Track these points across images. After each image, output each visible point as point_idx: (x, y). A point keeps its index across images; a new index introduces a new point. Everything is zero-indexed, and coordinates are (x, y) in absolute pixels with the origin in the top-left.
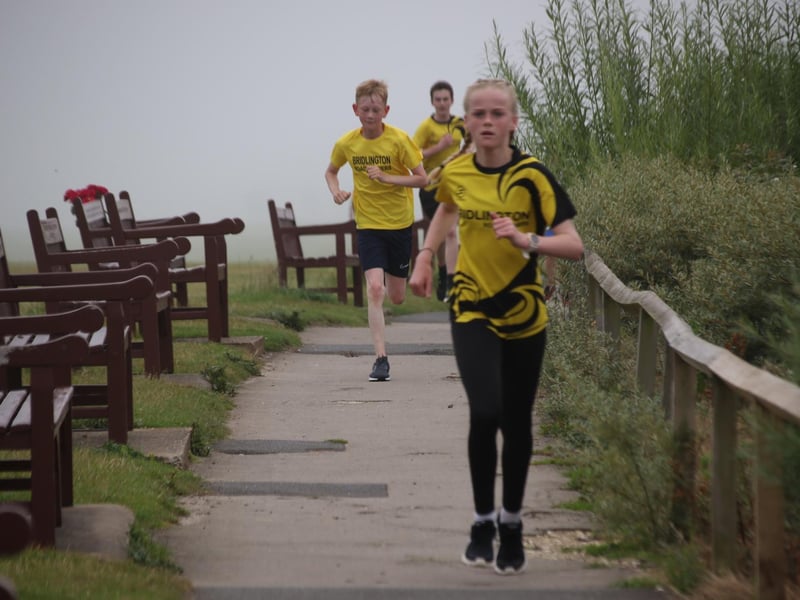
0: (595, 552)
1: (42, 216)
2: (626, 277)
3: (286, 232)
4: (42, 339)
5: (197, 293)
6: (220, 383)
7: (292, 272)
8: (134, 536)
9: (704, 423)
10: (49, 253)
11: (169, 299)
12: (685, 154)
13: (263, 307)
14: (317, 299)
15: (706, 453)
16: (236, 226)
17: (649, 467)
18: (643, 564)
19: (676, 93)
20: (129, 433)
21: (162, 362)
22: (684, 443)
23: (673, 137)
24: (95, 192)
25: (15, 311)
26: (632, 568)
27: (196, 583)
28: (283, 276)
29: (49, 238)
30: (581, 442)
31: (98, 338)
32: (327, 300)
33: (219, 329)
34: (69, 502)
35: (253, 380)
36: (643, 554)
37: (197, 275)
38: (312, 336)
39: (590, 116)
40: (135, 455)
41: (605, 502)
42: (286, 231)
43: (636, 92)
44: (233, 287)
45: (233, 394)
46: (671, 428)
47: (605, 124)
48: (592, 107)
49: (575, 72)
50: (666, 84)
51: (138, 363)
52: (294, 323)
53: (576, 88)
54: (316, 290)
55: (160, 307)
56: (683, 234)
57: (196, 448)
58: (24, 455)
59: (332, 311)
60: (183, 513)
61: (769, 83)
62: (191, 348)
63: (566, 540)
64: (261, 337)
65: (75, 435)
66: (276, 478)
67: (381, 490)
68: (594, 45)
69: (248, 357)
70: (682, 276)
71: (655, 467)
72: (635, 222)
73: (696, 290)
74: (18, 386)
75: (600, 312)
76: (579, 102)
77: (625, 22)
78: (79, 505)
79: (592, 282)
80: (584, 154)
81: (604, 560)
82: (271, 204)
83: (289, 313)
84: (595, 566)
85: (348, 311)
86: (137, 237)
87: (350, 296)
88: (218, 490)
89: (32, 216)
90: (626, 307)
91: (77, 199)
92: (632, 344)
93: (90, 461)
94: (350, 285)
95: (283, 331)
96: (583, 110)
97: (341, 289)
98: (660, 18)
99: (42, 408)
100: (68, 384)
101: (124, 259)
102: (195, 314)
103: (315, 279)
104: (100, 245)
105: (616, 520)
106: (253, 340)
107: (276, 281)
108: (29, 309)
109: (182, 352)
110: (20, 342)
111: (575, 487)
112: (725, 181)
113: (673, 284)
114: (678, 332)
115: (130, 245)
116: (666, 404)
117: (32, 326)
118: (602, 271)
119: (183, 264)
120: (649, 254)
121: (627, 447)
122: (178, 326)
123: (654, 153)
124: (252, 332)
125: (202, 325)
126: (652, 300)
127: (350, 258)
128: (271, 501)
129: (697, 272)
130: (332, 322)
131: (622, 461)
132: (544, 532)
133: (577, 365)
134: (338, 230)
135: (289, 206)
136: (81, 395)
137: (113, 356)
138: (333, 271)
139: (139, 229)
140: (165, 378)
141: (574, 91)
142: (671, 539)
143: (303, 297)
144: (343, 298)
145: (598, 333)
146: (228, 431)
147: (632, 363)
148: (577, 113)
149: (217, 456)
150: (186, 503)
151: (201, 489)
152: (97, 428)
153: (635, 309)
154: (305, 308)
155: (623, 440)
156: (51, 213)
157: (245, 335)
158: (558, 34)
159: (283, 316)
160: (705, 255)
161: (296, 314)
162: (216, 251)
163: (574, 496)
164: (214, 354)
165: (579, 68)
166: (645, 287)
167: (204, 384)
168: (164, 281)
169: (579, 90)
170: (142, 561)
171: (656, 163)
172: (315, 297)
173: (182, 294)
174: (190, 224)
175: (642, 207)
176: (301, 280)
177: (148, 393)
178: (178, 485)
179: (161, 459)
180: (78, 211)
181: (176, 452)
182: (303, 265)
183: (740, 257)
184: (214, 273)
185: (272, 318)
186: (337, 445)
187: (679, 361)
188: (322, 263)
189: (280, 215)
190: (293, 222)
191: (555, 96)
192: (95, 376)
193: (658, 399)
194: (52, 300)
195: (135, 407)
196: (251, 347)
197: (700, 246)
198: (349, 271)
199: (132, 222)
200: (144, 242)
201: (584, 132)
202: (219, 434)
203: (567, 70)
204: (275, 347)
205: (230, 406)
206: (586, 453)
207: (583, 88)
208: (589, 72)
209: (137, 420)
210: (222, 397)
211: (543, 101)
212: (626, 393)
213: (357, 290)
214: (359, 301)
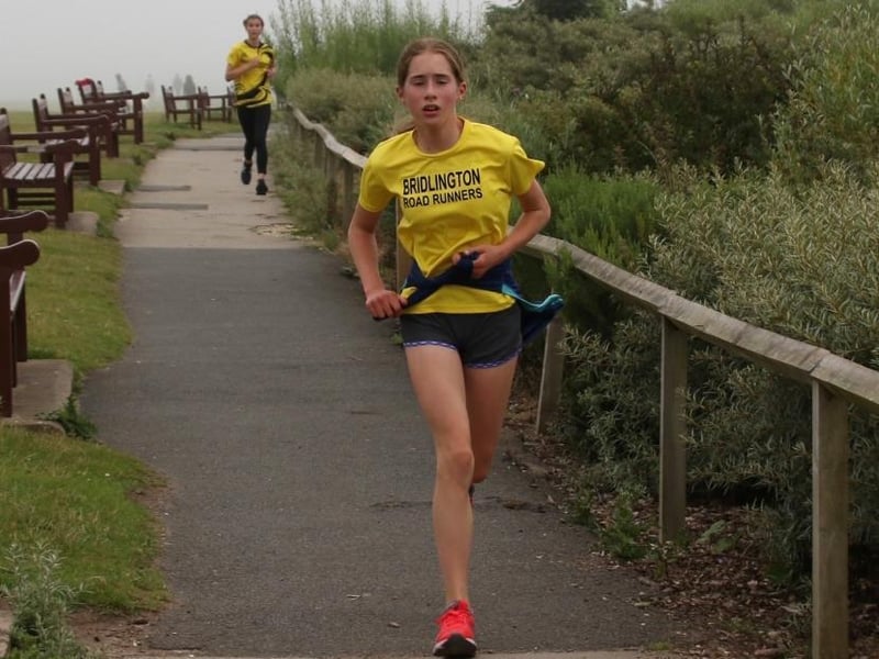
0: (295, 234)
1: (64, 91)
2: (311, 118)
4: (62, 141)
5: (130, 124)
6: (138, 162)
7: (171, 116)
8: (99, 225)
9: (340, 179)
10: (67, 107)
11: (118, 127)
12: (336, 68)
13: (159, 130)
15: (341, 191)
16: (146, 96)
17: (317, 197)
18: (315, 239)
19: (333, 42)
21: (114, 152)
22: (332, 187)
23: (331, 60)
24: (89, 82)
25: (51, 130)
26: (310, 241)
27: (126, 245)
28: (168, 117)
29: (67, 100)
30: (290, 187)
31: (85, 141)
33: (139, 138)
34: (71, 210)
35: (152, 161)
36: (315, 235)
37: (130, 116)
38: (178, 143)
39: (297, 51)
40: (100, 191)
41: (299, 212)
43: (316, 42)
44: (145, 122)
45: (144, 166)
46: (327, 181)
47: (303, 54)
48: (298, 47)
50: (328, 38)
51: (103, 153)
52: (172, 137)
55: (113, 129)
56: (334, 101)
57: (127, 189)
58: (51, 190)
59: (188, 132)
60: (120, 216)
61: (371, 39)
62: (126, 147)
63: (282, 228)
65: (75, 183)
66: (161, 202)
67: (205, 207)
68: (299, 21)
69: (151, 151)
70: (333, 118)
71: (320, 198)
72: (314, 95)
73: (339, 123)
74: (50, 161)
75: (299, 132)
77: (311, 13)
78: (77, 212)
79: (296, 120)
80: (295, 68)
81: (298, 237)
82: (163, 87)
83: (169, 132)
84: (295, 239)
85: (195, 132)
86: (104, 100)
87: (196, 126)
88: (137, 206)
89: (60, 91)
90: (309, 131)
91: (80, 84)
92: (312, 146)
93: (81, 193)
94: (196, 120)
95: (167, 141)
97: (192, 123)
98: (326, 11)
99: (60, 171)
100: (70, 160)
102: (129, 133)
103: (182, 119)
104: (90, 103)
105: (304, 220)
106: (153, 143)
107: (165, 120)
108: (58, 129)
109: (123, 149)
110: (54, 142)
111: (287, 206)
112: (353, 78)
113: (330, 122)
114: (331, 141)
115: (102, 103)
116: (325, 171)
117: (58, 136)
119: (124, 111)
120: (321, 109)
121: (309, 190)
122: (121, 138)
123: (323, 67)
124: (152, 140)
125: (132, 138)
126: (320, 127)
129: (340, 117)
130: (189, 137)
131: (306, 195)
132: (273, 225)
133: (287, 154)
134: (191, 98)
135: (170, 88)
136: (77, 166)
137: (92, 149)
138: (189, 115)
139: (105, 97)
140: (115, 160)
141: (290, 41)
142: (326, 228)
144: (193, 127)
145: (298, 141)
146: (140, 182)
147: (312, 154)
149: (135, 192)
150: (122, 211)
151: (129, 206)
152: (85, 180)
153: (314, 132)
154: (177, 131)
155: (307, 186)
156: (68, 90)
158: (284, 17)
159: (166, 134)
160: (343, 109)
161: (172, 133)
162: (138, 106)
163: (286, 210)
164: (137, 150)
165: (292, 31)
166: (318, 122)
168: (116, 119)
170: (102, 236)
171: (324, 72)
172: (181, 126)
173: (124, 125)
174: (127, 94)
175: (318, 89)
176: (175, 118)
177: (107, 165)
178: (119, 204)
179: (110, 193)
180: (81, 89)
181: (118, 190)
182: (176, 113)
183: (358, 110)
184: (137, 116)
185: (161, 134)
186: (187, 188)
187: (332, 154)
189: (167, 92)
190: (172, 95)
191: (282, 42)
192: (84, 158)
193: (323, 169)
194: (67, 125)
196: (151, 147)
198: (196, 116)
199: (102, 94)
200: (109, 102)
201: (293, 58)
202: (137, 183)
203: (287, 32)
204: (163, 147)
205: (142, 172)
206: (291, 192)
207: (294, 39)
208: (296, 33)
209: (103, 177)
210: (138, 168)
212: (309, 167)
213: (199, 124)
214: (200, 128)
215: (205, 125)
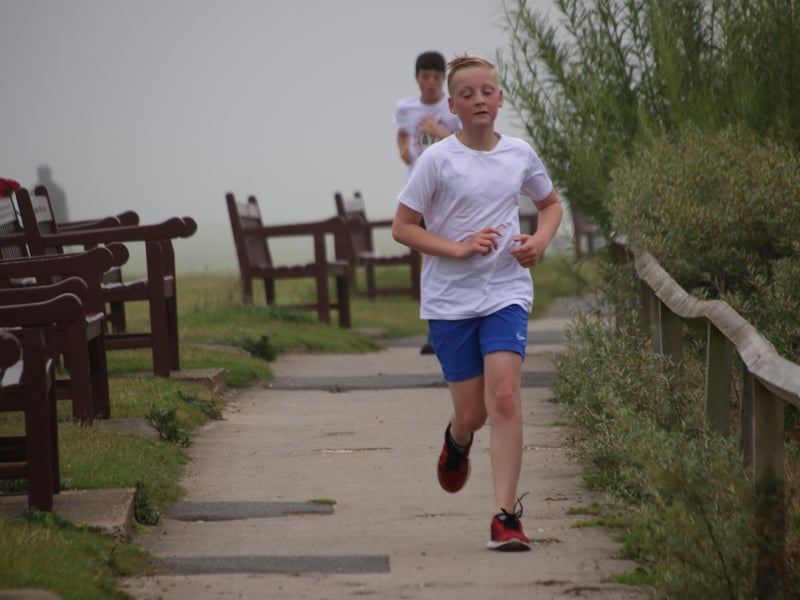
2: (689, 283)
3: (250, 234)
5: (138, 315)
6: (169, 429)
7: (258, 285)
11: (102, 322)
12: (761, 124)
13: (222, 331)
14: (290, 319)
16: (185, 227)
17: (725, 528)
19: (747, 45)
20: (55, 497)
21: (95, 405)
22: (769, 496)
23: (745, 100)
28: (248, 290)
30: (637, 496)
31: (13, 375)
32: (305, 320)
33: (167, 361)
35: (212, 425)
37: (136, 292)
38: (283, 367)
39: (637, 77)
40: (64, 525)
41: (670, 574)
42: (249, 232)
43: (696, 45)
44: (183, 306)
45: (187, 443)
46: (753, 475)
47: (657, 87)
48: (639, 64)
49: (617, 20)
50: (734, 33)
51: (64, 407)
52: (264, 350)
53: (619, 40)
54: (289, 308)
55: (92, 334)
56: (760, 226)
57: (142, 514)
59: (311, 334)
62: (131, 386)
64: (222, 369)
66: (246, 551)
67: (381, 564)
69: (205, 395)
70: (760, 280)
71: (733, 528)
72: (698, 212)
73: (779, 296)
75: (656, 328)
76: (623, 60)
79: (646, 291)
80: (631, 126)
82: (230, 199)
83: (256, 337)
85: (332, 333)
86: (58, 244)
87: (334, 314)
88: (172, 567)
90: (688, 321)
92: (698, 369)
93: (5, 534)
94: (333, 299)
95: (249, 362)
96: (628, 69)
97: (322, 307)
101: (44, 272)
102: (137, 341)
103: (289, 293)
104: (11, 255)
106: (211, 373)
107: (238, 297)
109: (121, 392)
111: (629, 555)
113: (749, 291)
114: (757, 352)
115: (50, 254)
116: (745, 444)
118: (658, 276)
119: (118, 277)
120: (718, 253)
121: (696, 502)
122: (114, 358)
123: (721, 123)
124: (208, 363)
125: (146, 356)
126: (723, 311)
127: (332, 266)
128: (239, 581)
129: (779, 275)
130: (312, 348)
131: (690, 520)
133: (628, 397)
134: (316, 230)
135: (252, 200)
137: (32, 397)
138: (310, 282)
139: (61, 232)
140: (100, 425)
141: (615, 45)
143: (274, 316)
144: (324, 318)
145: (654, 355)
146: (182, 492)
147: (699, 394)
148: (620, 73)
149: (168, 524)
150: (129, 585)
151: (150, 567)
152: (13, 491)
153: (701, 323)
154: (276, 331)
155: (690, 493)
157: (200, 368)
159: (249, 341)
160: (789, 252)
161: (265, 339)
162: (161, 260)
163: (629, 567)
164: (162, 393)
165: (622, 15)
166: (714, 295)
167: (148, 431)
168: (95, 300)
169: (624, 43)
171: (724, 135)
172: (289, 316)
173: (118, 317)
174: (127, 225)
175: (707, 192)
176: (270, 295)
177: (77, 445)
178: (120, 563)
179: (96, 531)
181: (116, 520)
182: (272, 275)
184: (159, 288)
185: (234, 344)
186: (323, 507)
188: (296, 272)
189: (242, 211)
190: (258, 221)
191: (592, 52)
193: (735, 439)
195: (62, 462)
196: (208, 383)
197: (783, 242)
198: (331, 283)
200: (67, 250)
201: (628, 98)
202: (171, 496)
203: (606, 17)
204: (240, 383)
205: (185, 459)
206: (644, 511)
207: (627, 40)
208: (634, 20)
209: (66, 480)
210: (172, 447)
211: (577, 59)
212: (693, 433)
213: (343, 307)
214: (345, 321)
215: (359, 309)
